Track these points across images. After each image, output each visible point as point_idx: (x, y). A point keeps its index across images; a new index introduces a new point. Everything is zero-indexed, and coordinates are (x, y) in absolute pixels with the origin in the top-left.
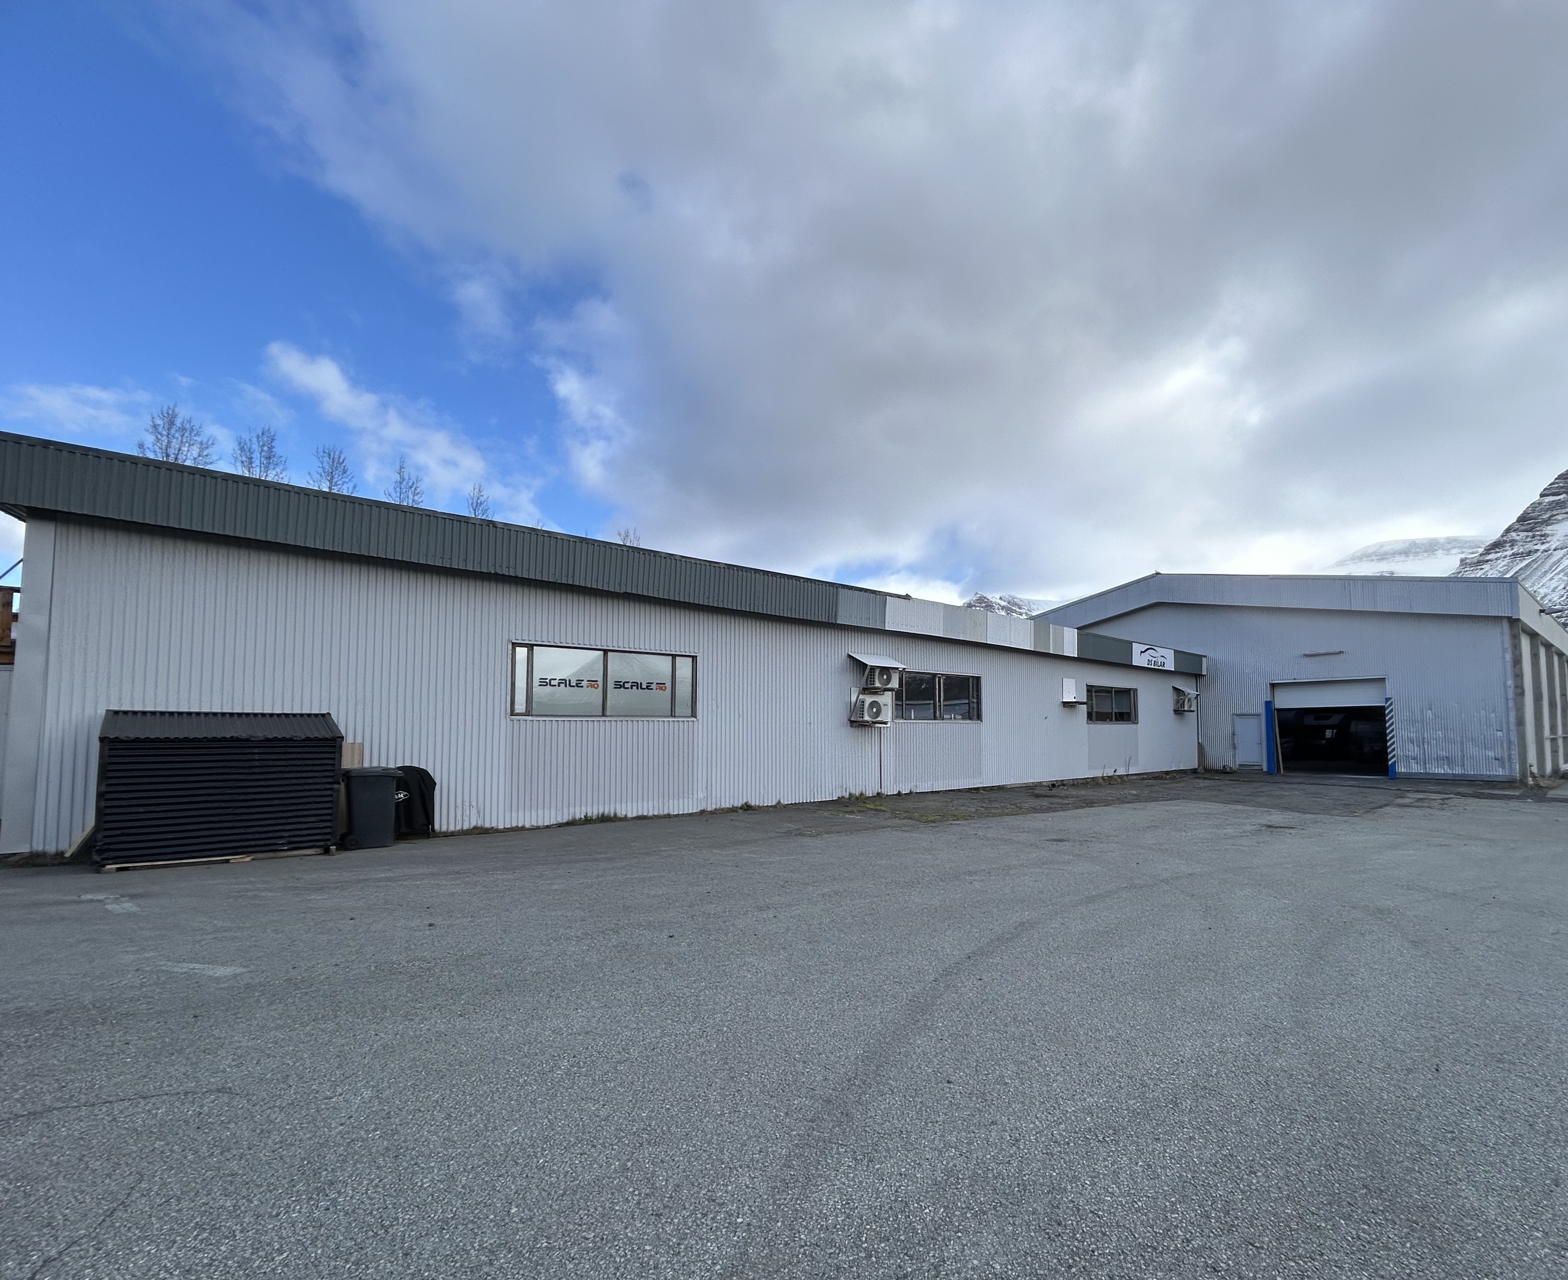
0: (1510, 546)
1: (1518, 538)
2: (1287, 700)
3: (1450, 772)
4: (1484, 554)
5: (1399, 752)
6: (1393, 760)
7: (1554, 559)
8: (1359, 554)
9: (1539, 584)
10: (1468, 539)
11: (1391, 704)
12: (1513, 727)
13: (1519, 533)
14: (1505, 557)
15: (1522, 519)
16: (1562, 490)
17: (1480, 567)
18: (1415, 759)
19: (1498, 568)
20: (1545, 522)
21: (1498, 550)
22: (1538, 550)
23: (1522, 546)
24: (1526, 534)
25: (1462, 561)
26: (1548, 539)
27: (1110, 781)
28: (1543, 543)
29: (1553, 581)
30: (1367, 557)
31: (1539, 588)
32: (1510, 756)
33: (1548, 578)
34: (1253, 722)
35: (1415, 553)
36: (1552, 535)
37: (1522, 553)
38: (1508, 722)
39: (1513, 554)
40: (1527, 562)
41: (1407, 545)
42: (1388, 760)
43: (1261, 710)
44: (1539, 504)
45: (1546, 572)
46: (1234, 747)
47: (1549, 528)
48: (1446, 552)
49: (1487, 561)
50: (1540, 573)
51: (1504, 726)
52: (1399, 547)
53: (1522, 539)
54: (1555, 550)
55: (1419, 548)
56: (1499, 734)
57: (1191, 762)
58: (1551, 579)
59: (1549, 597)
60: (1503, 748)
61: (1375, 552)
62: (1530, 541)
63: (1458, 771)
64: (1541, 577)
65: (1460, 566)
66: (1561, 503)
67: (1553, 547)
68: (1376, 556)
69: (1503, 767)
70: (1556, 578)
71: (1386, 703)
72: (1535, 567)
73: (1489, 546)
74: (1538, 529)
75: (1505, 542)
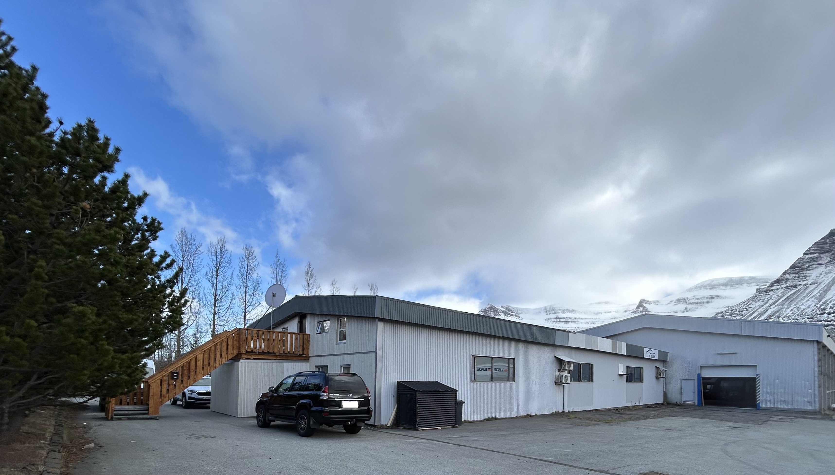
0: (785, 282)
1: (790, 278)
2: (707, 374)
3: (786, 407)
4: (770, 286)
5: (762, 398)
6: (759, 401)
7: (810, 289)
8: (700, 285)
9: (800, 303)
10: (761, 278)
11: (759, 377)
12: (816, 388)
13: (791, 275)
14: (782, 288)
15: (793, 267)
16: (816, 251)
17: (767, 293)
18: (769, 401)
19: (778, 294)
20: (805, 269)
21: (778, 284)
22: (801, 284)
23: (792, 282)
24: (794, 275)
25: (757, 290)
26: (807, 278)
27: (634, 408)
28: (804, 281)
29: (808, 302)
30: (704, 287)
31: (800, 306)
32: (815, 400)
33: (806, 300)
34: (691, 383)
35: (731, 285)
36: (809, 276)
37: (792, 286)
38: (814, 387)
39: (787, 287)
40: (795, 291)
41: (727, 281)
42: (756, 402)
43: (695, 377)
44: (803, 259)
45: (805, 297)
46: (681, 394)
47: (808, 272)
48: (749, 285)
49: (772, 290)
50: (801, 297)
51: (813, 388)
52: (722, 281)
53: (792, 278)
54: (810, 284)
55: (733, 282)
56: (810, 391)
57: (661, 401)
58: (808, 301)
59: (806, 311)
60: (811, 397)
61: (709, 284)
62: (796, 280)
63: (790, 407)
64: (802, 299)
65: (756, 292)
66: (815, 258)
67: (809, 283)
68: (709, 286)
69: (811, 405)
70: (810, 300)
71: (757, 376)
72: (798, 294)
73: (773, 282)
74: (801, 272)
75: (782, 280)
